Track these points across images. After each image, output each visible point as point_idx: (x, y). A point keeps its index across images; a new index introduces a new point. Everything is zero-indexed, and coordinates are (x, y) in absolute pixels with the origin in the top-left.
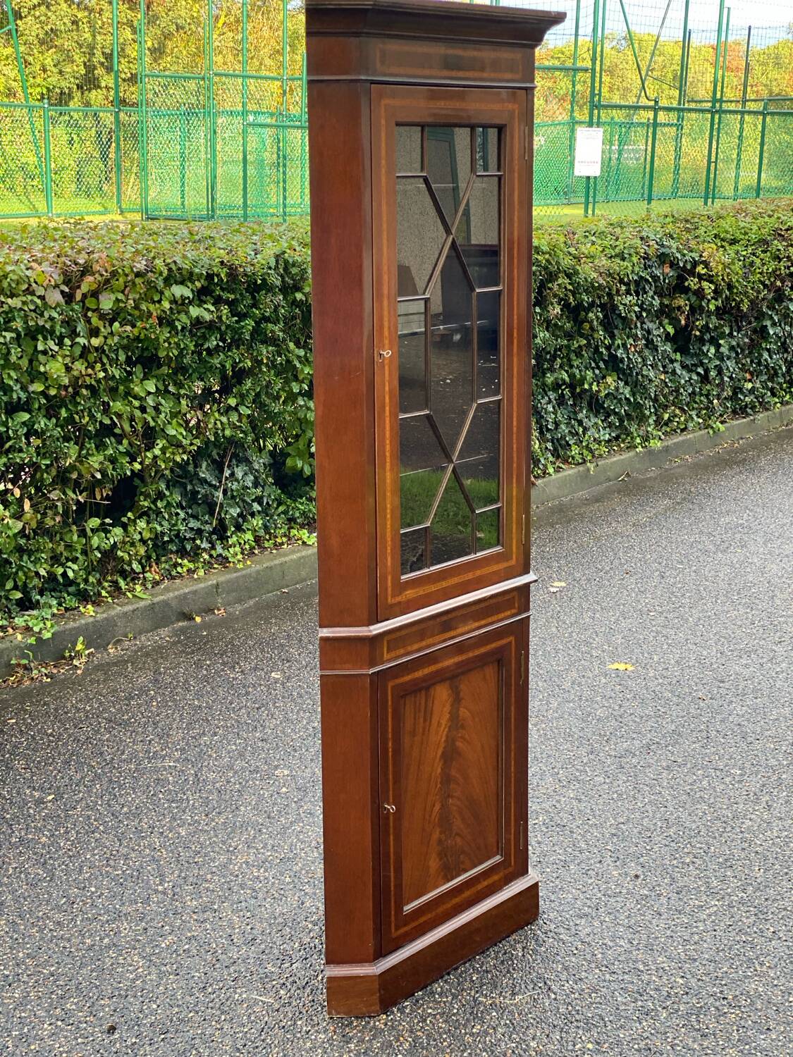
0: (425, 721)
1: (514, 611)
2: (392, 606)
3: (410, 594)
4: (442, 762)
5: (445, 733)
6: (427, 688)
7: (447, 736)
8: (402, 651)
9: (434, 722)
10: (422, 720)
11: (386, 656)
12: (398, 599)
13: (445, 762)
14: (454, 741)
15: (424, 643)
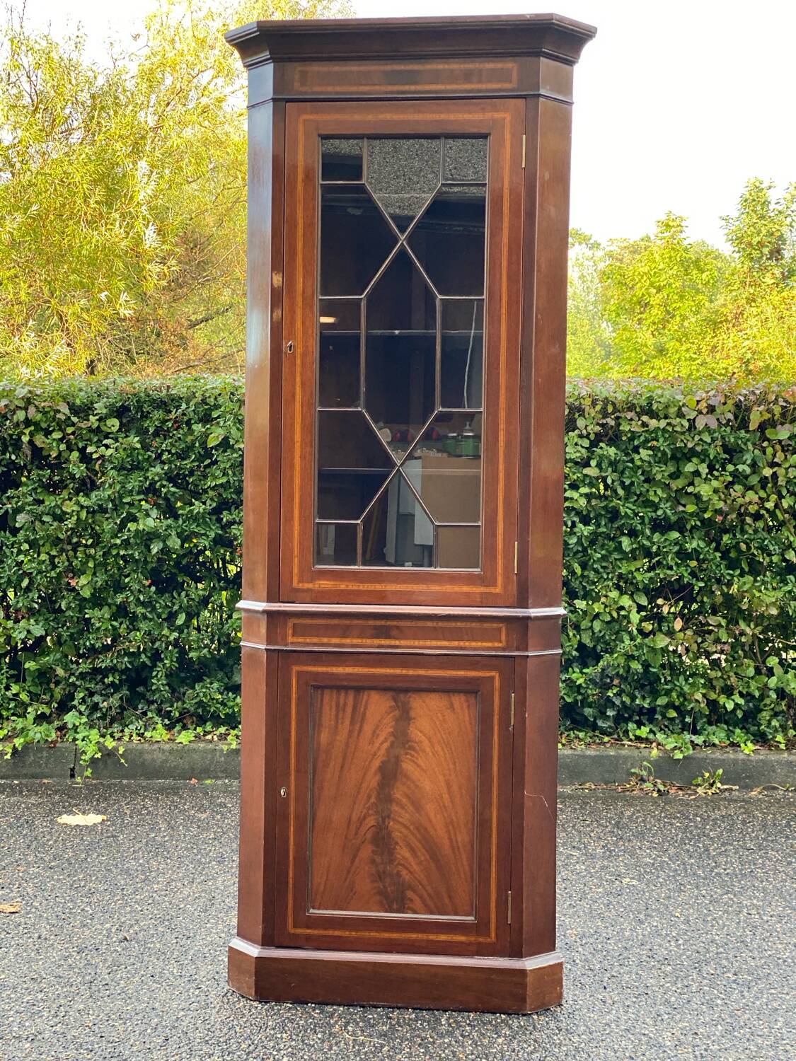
0: (352, 723)
1: (496, 644)
2: (297, 590)
3: (325, 584)
4: (378, 777)
5: (386, 745)
6: (359, 690)
7: (387, 750)
8: (315, 640)
9: (368, 729)
10: (347, 722)
11: (290, 639)
12: (307, 586)
13: (384, 777)
14: (397, 760)
15: (348, 641)
